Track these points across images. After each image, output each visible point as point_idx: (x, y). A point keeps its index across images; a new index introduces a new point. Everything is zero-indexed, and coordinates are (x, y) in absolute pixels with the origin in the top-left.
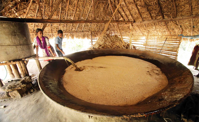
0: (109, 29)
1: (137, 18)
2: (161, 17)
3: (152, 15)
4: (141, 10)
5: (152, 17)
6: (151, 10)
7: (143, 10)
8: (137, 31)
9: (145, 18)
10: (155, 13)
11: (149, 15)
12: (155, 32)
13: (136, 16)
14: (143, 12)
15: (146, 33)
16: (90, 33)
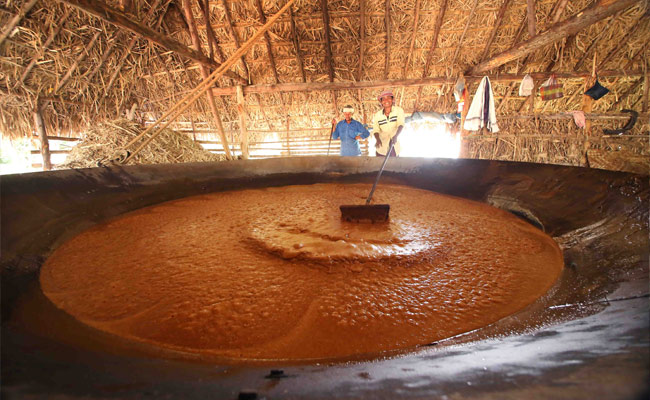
0: (135, 101)
1: (261, 71)
2: (326, 76)
3: (307, 68)
4: (278, 48)
5: (304, 74)
6: (306, 53)
7: (282, 49)
8: (252, 115)
9: (286, 74)
10: (313, 63)
11: (298, 68)
12: (305, 119)
13: (256, 64)
14: (282, 53)
15: (278, 124)
16: (32, 103)
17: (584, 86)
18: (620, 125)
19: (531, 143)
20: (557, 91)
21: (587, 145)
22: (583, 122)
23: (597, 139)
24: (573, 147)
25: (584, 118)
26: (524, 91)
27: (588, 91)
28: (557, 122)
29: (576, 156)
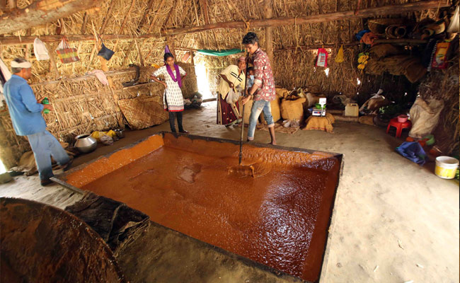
17: (95, 48)
18: (131, 77)
19: (70, 106)
20: (73, 55)
21: (116, 97)
22: (105, 80)
23: (120, 91)
24: (106, 101)
25: (105, 76)
26: (40, 56)
27: (100, 52)
28: (85, 83)
29: (111, 108)
